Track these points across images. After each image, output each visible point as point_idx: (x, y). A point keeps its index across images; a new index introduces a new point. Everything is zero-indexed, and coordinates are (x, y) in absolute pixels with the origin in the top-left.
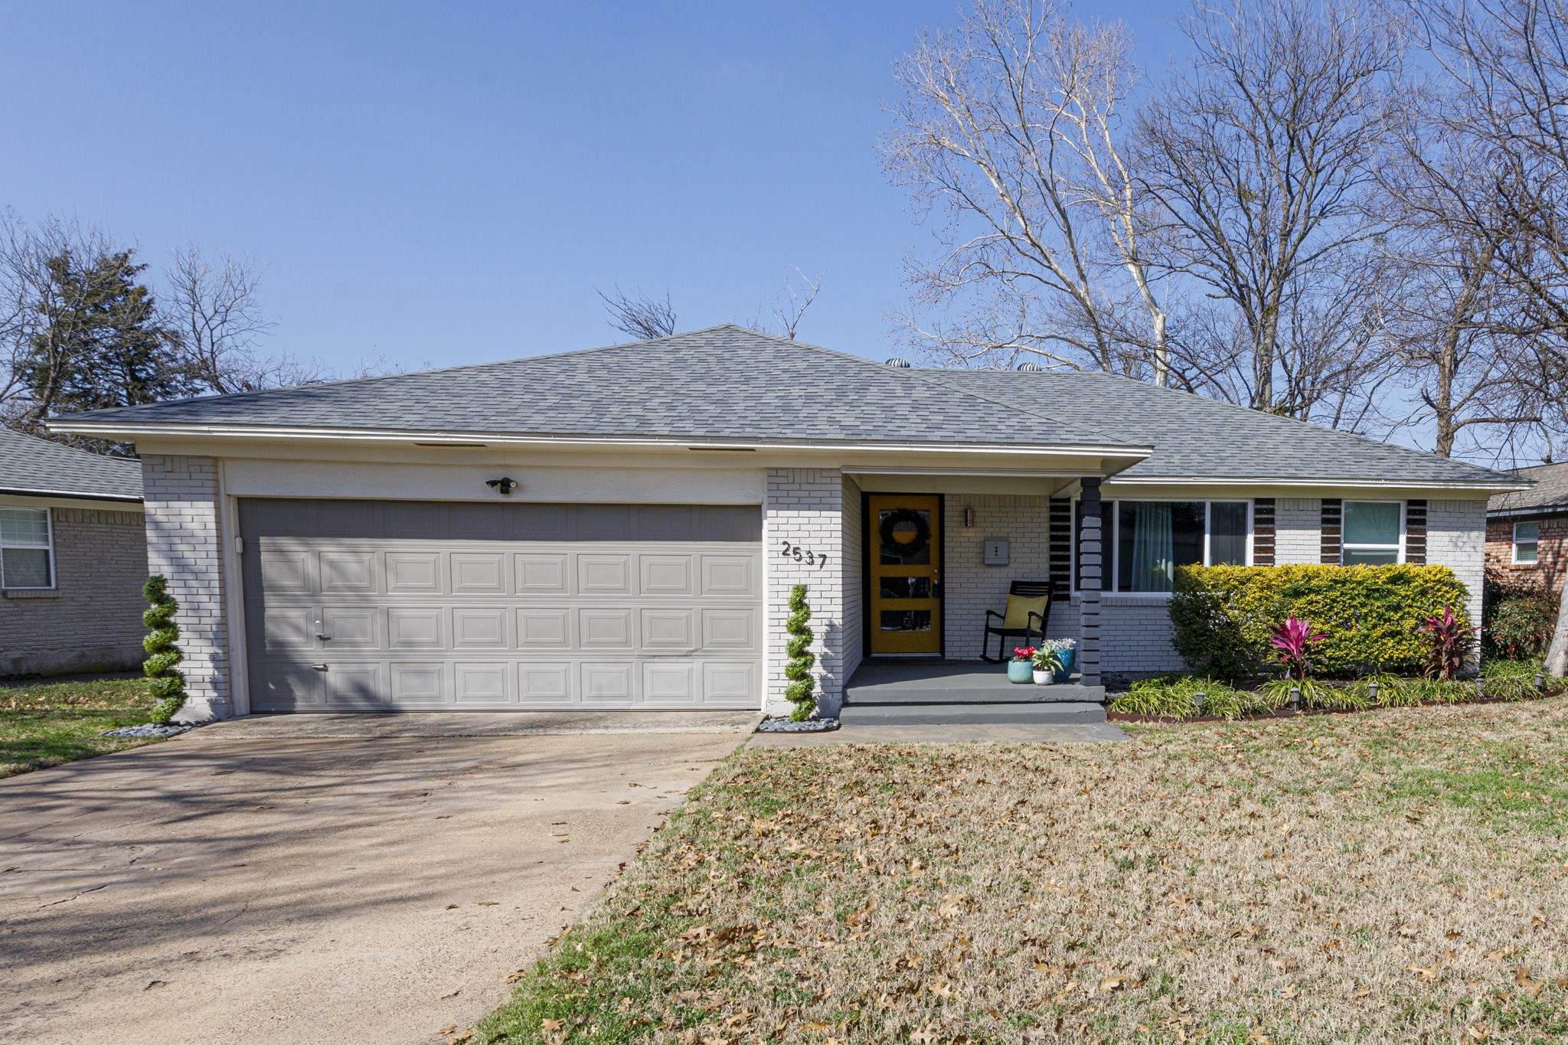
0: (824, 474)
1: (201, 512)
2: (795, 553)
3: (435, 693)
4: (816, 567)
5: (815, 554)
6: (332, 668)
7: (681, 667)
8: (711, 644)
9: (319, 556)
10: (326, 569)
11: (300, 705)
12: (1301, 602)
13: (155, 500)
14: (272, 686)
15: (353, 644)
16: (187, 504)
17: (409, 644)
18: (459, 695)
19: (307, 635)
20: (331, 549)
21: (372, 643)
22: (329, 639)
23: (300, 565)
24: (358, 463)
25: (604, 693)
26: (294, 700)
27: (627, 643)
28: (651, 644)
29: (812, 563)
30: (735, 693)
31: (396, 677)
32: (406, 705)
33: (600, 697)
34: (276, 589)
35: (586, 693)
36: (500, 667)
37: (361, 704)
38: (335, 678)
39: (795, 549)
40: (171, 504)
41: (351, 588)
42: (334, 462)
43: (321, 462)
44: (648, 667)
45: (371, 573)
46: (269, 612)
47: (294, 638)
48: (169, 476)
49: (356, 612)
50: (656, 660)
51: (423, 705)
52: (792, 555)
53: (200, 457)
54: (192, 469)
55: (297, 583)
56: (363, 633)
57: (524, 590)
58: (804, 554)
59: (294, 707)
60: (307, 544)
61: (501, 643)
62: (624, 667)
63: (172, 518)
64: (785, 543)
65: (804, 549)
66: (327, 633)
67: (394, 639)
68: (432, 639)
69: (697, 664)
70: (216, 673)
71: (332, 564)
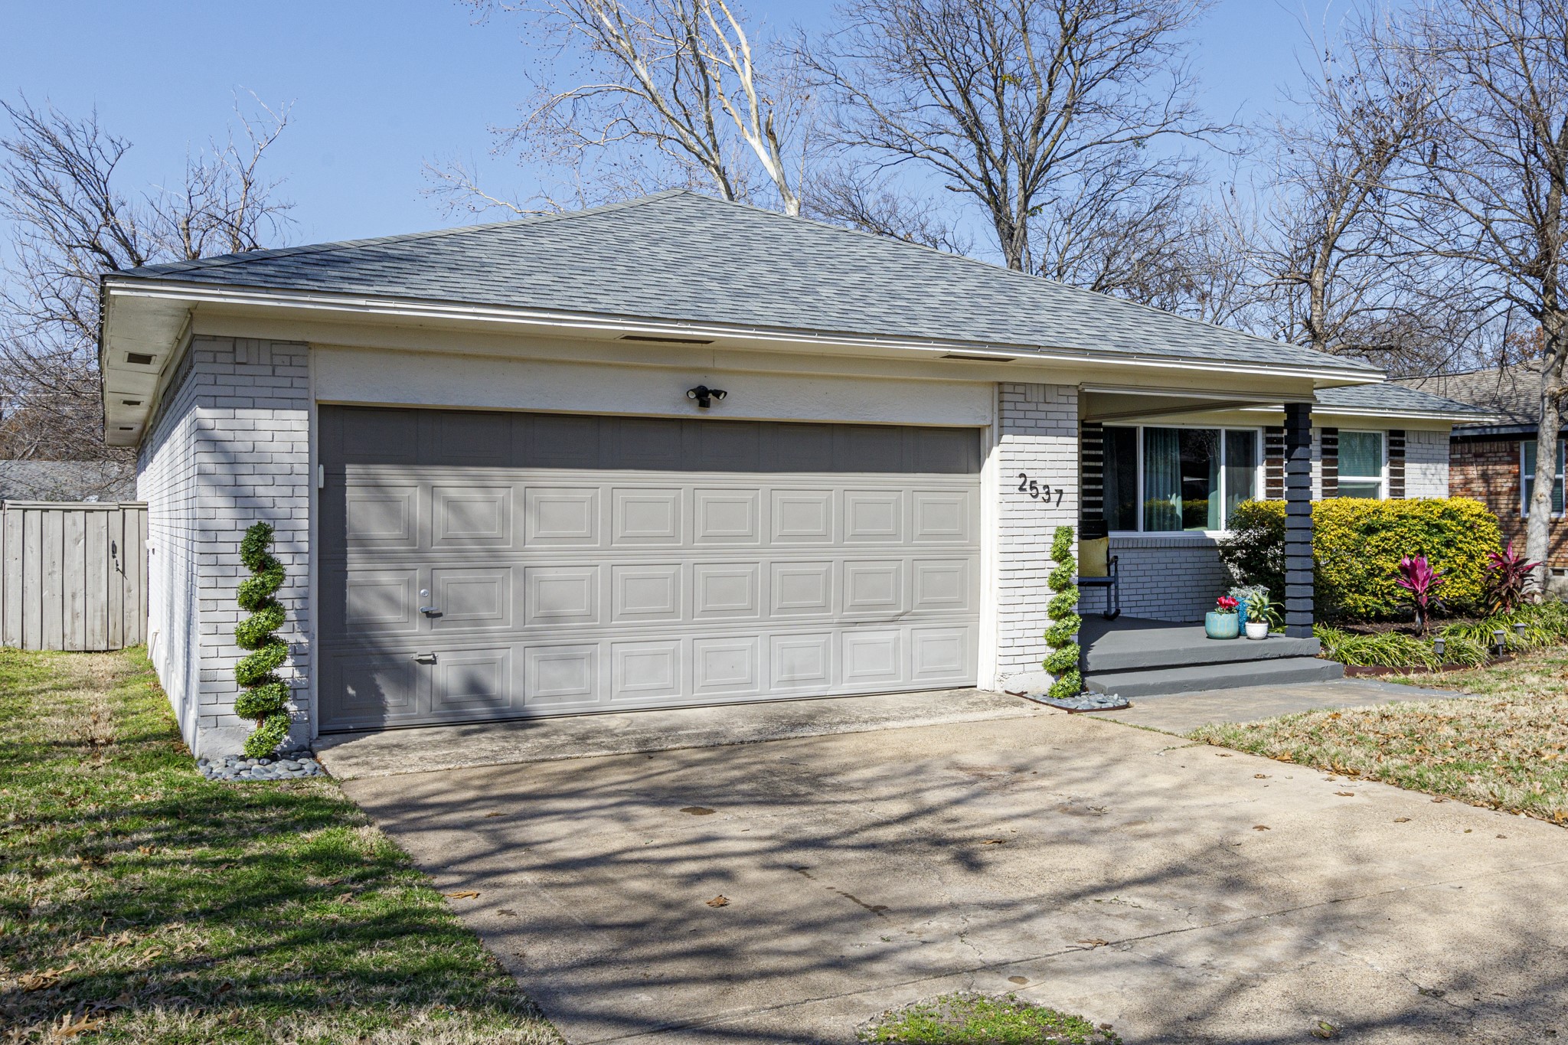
0: (1062, 391)
1: (287, 425)
2: (1032, 488)
3: (585, 688)
4: (1053, 505)
5: (1052, 490)
6: (442, 658)
7: (885, 636)
8: (923, 604)
9: (432, 490)
10: (440, 510)
11: (391, 717)
12: (1374, 540)
13: (215, 407)
14: (351, 691)
15: (477, 621)
16: (267, 413)
17: (552, 618)
18: (618, 688)
19: (410, 610)
20: (451, 482)
21: (500, 620)
22: (440, 615)
23: (403, 505)
24: (509, 359)
25: (798, 675)
26: (383, 709)
27: (825, 608)
28: (854, 607)
29: (1048, 501)
30: (947, 666)
31: (532, 666)
32: (541, 708)
33: (792, 681)
34: (363, 542)
35: (776, 678)
36: (670, 646)
37: (481, 710)
38: (446, 674)
39: (1032, 482)
40: (239, 413)
41: (479, 540)
42: (477, 357)
43: (456, 355)
44: (849, 638)
45: (504, 514)
46: (353, 577)
47: (387, 615)
48: (240, 369)
49: (481, 575)
50: (857, 628)
51: (571, 705)
52: (1029, 491)
53: (291, 343)
54: (277, 360)
55: (397, 533)
56: (490, 604)
57: (706, 538)
58: (1041, 489)
59: (383, 720)
60: (419, 477)
61: (673, 613)
62: (821, 639)
63: (239, 435)
64: (1022, 475)
65: (1041, 482)
66: (434, 610)
67: (532, 612)
68: (584, 610)
69: (904, 631)
70: (297, 674)
71: (452, 505)
